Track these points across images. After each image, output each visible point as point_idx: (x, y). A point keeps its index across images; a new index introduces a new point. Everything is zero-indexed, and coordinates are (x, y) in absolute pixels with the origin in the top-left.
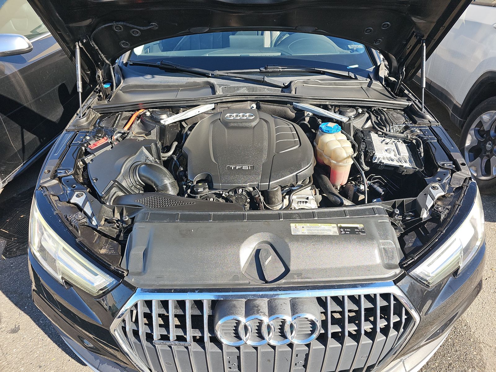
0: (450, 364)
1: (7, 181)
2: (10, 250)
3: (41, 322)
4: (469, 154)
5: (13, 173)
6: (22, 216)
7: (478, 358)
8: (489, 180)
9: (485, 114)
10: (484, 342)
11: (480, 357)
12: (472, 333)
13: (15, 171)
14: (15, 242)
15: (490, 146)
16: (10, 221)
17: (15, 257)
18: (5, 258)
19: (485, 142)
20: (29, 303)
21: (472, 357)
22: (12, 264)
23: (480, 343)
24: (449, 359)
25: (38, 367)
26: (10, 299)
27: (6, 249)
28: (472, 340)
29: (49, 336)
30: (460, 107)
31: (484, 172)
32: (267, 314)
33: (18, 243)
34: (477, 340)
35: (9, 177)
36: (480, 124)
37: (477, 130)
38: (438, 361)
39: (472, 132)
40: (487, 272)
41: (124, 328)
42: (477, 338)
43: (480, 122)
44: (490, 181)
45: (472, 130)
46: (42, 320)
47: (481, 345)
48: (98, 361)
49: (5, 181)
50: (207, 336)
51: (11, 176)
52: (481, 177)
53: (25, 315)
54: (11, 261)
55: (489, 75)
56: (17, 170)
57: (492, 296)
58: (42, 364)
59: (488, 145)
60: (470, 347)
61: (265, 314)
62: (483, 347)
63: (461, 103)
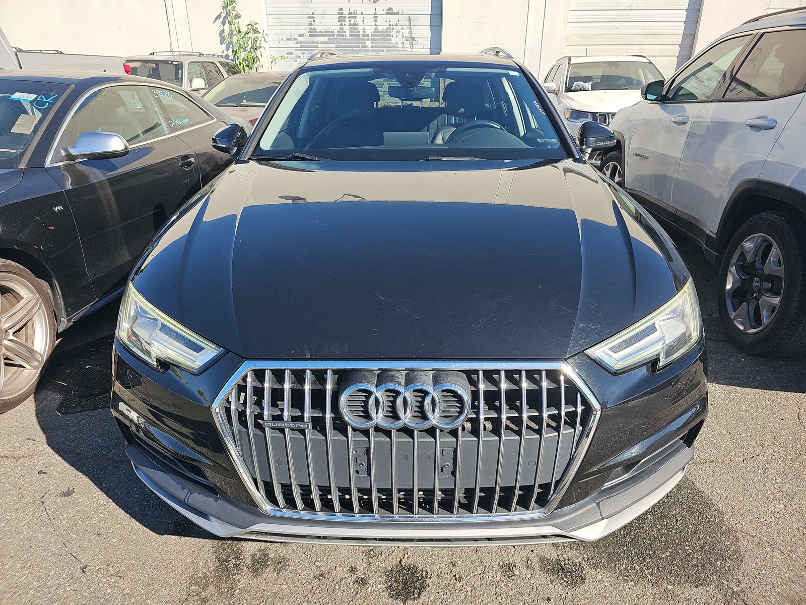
0: (689, 555)
1: (73, 320)
2: (68, 405)
3: (104, 485)
4: (732, 301)
5: (82, 311)
6: (87, 367)
7: (732, 549)
8: (761, 331)
9: (747, 241)
10: (743, 531)
11: (735, 548)
12: (725, 520)
13: (85, 309)
14: (75, 396)
15: (757, 284)
16: (70, 372)
17: (74, 413)
18: (60, 414)
19: (751, 280)
20: (89, 464)
21: (723, 548)
22: (69, 421)
23: (736, 532)
24: (688, 548)
25: (96, 535)
26: (64, 459)
27: (61, 403)
28: (724, 528)
29: (114, 501)
30: (714, 236)
31: (754, 324)
32: (403, 384)
33: (80, 397)
34: (733, 527)
35: (76, 315)
36: (743, 255)
37: (739, 264)
38: (670, 550)
39: (733, 269)
40: (754, 448)
41: (228, 410)
42: (732, 526)
43: (742, 253)
44: (760, 334)
45: (732, 266)
46: (105, 484)
47: (737, 534)
48: (186, 490)
49: (71, 319)
50: (329, 416)
51: (79, 313)
52: (750, 329)
53: (83, 476)
54: (69, 417)
55: (745, 186)
56: (87, 308)
57: (760, 477)
58: (103, 532)
59: (754, 283)
60: (721, 536)
61: (400, 384)
62: (740, 536)
63: (715, 230)
